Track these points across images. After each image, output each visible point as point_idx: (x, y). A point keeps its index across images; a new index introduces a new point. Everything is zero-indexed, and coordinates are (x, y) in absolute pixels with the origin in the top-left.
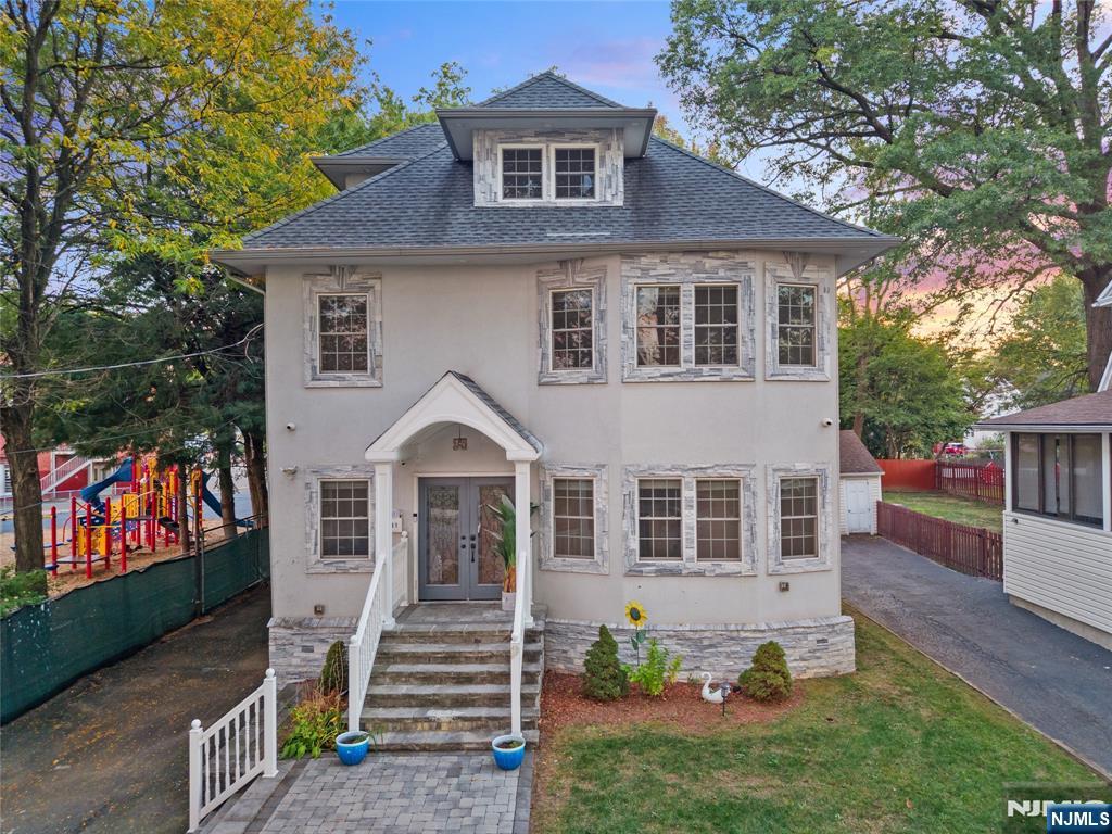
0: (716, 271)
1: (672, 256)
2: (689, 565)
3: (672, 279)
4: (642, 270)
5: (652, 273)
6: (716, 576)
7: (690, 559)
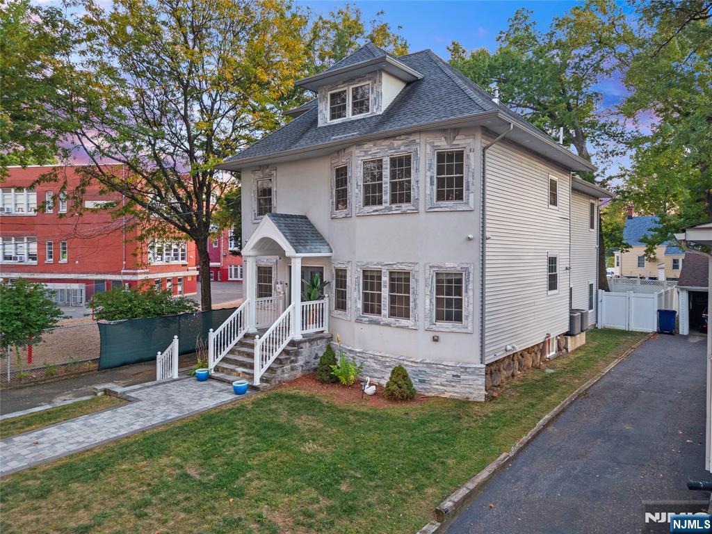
0: (399, 148)
1: (379, 142)
2: (384, 319)
3: (378, 155)
4: (365, 152)
5: (370, 153)
6: (397, 327)
7: (385, 316)
